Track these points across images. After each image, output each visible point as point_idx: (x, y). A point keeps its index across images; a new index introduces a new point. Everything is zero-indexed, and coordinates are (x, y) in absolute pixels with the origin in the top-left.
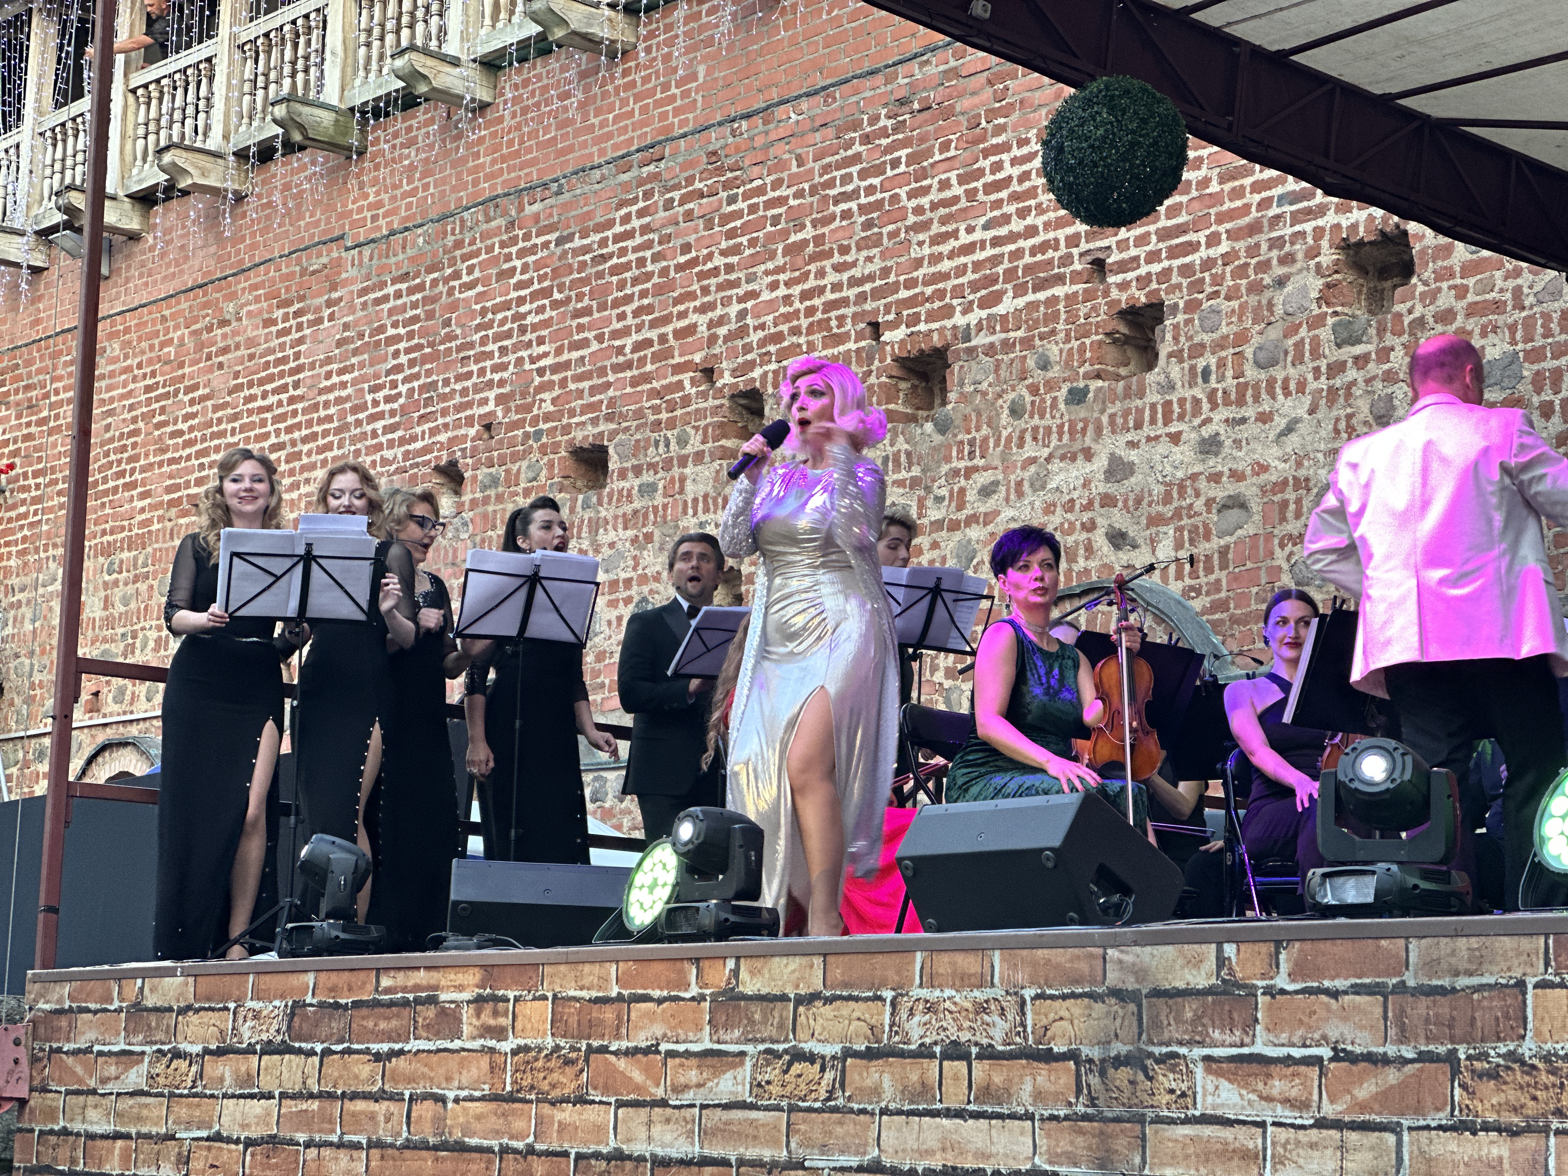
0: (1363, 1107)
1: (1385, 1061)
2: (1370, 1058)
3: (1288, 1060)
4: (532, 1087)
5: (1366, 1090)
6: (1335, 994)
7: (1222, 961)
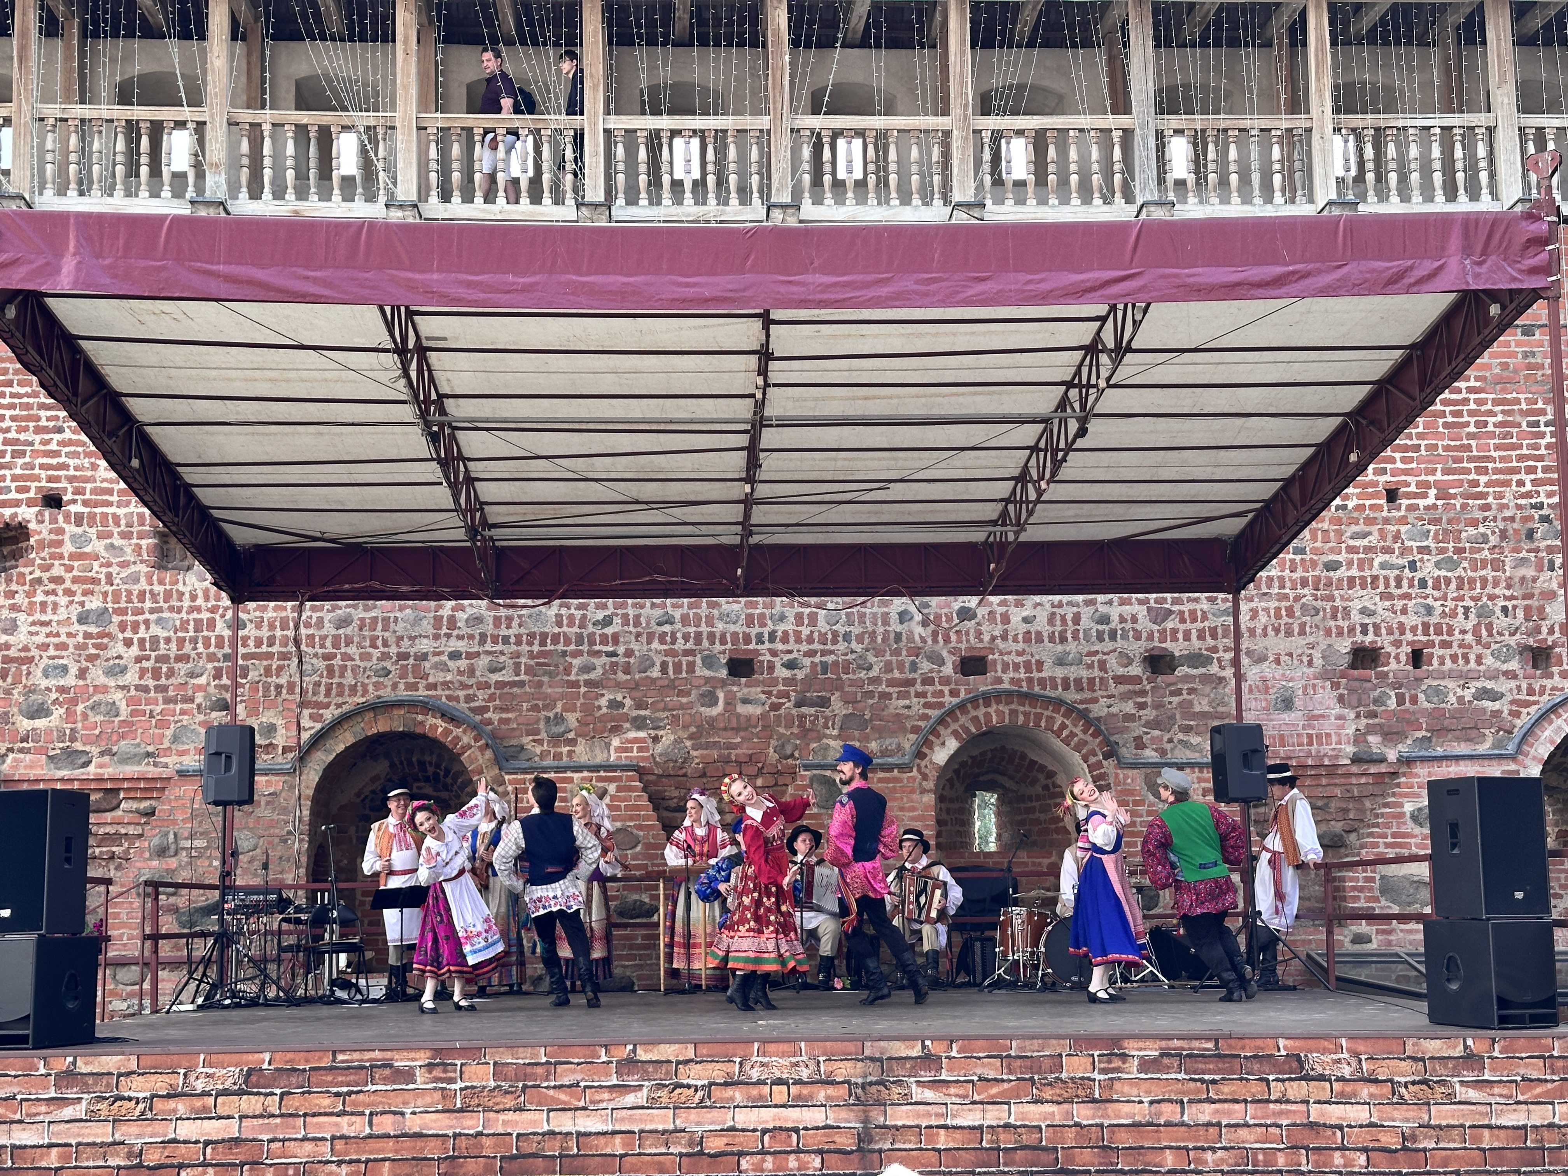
0: (993, 1096)
1: (1003, 1081)
2: (996, 1080)
3: (958, 1081)
4: (479, 1105)
5: (994, 1091)
6: (979, 1058)
7: (924, 1047)
